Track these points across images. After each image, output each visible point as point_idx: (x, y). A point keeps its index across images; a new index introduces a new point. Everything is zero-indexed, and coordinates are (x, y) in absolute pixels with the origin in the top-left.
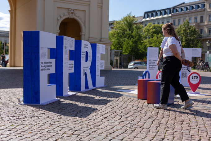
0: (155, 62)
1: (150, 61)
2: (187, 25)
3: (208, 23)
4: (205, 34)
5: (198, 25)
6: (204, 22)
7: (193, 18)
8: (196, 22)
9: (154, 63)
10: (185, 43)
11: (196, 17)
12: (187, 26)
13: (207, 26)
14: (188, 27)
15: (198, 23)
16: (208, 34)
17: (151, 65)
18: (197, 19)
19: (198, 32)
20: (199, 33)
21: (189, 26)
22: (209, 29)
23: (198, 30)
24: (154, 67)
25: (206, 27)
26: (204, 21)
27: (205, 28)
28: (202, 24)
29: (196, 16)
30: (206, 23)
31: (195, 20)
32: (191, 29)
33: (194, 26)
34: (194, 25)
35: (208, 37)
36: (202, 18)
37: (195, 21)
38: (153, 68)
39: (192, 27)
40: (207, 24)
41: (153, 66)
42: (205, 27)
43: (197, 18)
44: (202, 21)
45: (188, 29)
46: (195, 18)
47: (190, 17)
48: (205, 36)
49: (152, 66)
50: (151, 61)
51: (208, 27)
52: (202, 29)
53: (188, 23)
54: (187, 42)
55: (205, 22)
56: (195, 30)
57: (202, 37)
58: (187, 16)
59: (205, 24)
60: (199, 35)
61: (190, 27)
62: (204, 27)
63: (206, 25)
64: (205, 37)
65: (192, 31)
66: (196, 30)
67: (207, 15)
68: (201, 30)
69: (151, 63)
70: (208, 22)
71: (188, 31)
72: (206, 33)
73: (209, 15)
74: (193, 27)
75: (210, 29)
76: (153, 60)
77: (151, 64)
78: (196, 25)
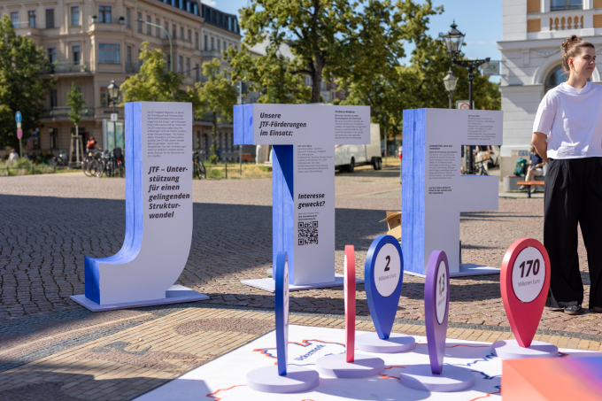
0: (177, 179)
1: (153, 174)
2: (8, 33)
3: (69, 31)
4: (63, 63)
5: (40, 35)
6: (59, 28)
7: (23, 14)
8: (32, 25)
9: (172, 183)
10: (9, 89)
11: (33, 11)
12: (10, 37)
13: (68, 40)
14: (13, 40)
15: (41, 30)
16: (72, 62)
17: (159, 197)
18: (34, 17)
19: (42, 54)
20: (46, 58)
21: (15, 36)
22: (73, 47)
23: (41, 48)
24: (172, 201)
25: (66, 43)
26: (56, 24)
27: (62, 46)
28: (51, 33)
29: (31, 9)
30: (64, 31)
31: (29, 20)
32: (22, 46)
33: (29, 37)
34: (29, 34)
35: (70, 71)
36: (50, 14)
37: (29, 24)
38: (170, 211)
39: (24, 40)
40: (67, 33)
41: (167, 198)
42: (61, 41)
43: (36, 13)
44: (50, 23)
45: (11, 45)
46: (29, 12)
47: (14, 10)
48: (62, 68)
49: (162, 202)
50: (160, 173)
51: (70, 42)
52: (54, 49)
53: (12, 26)
54: (15, 86)
55: (62, 28)
56: (33, 48)
57: (55, 69)
58: (4, 6)
59: (62, 33)
60: (46, 65)
61: (17, 39)
62: (59, 43)
63: (64, 37)
64: (65, 72)
65: (25, 52)
66: (37, 49)
67: (66, 8)
68: (50, 50)
69: (160, 184)
70: (69, 28)
71: (14, 51)
72: (65, 60)
73: (72, 8)
74: (26, 40)
75: (76, 50)
76: (170, 169)
77: (160, 191)
78: (33, 35)
